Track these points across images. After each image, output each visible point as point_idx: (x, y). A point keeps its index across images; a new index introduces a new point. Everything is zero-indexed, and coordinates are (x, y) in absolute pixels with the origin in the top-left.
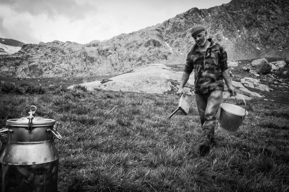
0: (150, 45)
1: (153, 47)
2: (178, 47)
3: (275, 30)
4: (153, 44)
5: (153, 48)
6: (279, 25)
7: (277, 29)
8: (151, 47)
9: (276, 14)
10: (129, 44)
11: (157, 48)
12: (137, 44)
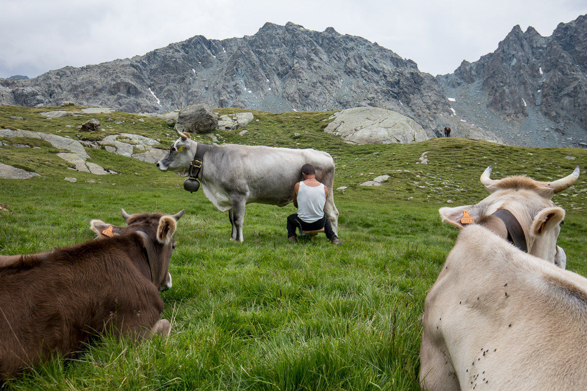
0: (119, 92)
1: (125, 95)
2: (170, 100)
3: (318, 84)
4: (125, 91)
5: (125, 97)
6: (323, 78)
7: (320, 83)
8: (122, 95)
9: (320, 61)
10: (80, 86)
11: (132, 98)
12: (94, 87)
